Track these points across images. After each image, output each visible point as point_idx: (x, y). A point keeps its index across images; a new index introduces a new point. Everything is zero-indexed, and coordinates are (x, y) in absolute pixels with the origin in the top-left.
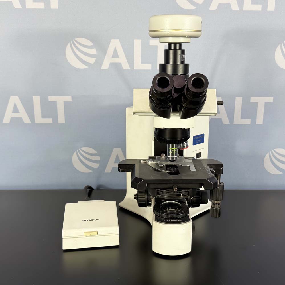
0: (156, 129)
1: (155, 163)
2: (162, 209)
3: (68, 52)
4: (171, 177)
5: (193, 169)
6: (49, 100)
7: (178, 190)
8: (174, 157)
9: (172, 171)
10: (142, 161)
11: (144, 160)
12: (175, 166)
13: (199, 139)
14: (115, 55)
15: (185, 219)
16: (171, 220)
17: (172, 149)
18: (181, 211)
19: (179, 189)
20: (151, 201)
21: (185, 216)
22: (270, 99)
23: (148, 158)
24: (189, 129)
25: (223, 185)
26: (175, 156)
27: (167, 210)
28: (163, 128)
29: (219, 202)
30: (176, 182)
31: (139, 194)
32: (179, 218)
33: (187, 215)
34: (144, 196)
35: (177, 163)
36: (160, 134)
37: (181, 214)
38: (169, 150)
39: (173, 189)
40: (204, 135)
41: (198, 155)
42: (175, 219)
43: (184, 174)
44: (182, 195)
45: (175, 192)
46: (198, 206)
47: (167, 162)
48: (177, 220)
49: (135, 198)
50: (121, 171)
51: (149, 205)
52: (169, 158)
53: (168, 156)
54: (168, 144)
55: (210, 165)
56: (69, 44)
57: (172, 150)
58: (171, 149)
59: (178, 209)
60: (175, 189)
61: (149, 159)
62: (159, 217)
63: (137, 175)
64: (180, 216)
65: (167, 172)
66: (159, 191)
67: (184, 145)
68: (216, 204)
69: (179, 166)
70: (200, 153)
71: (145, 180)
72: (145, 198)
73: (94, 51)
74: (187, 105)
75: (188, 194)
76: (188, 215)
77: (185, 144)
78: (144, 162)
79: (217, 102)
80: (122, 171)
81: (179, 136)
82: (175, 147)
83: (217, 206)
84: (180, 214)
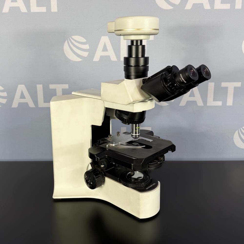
3: (66, 47)
6: (50, 88)
14: (105, 49)
56: (66, 41)
57: (138, 129)
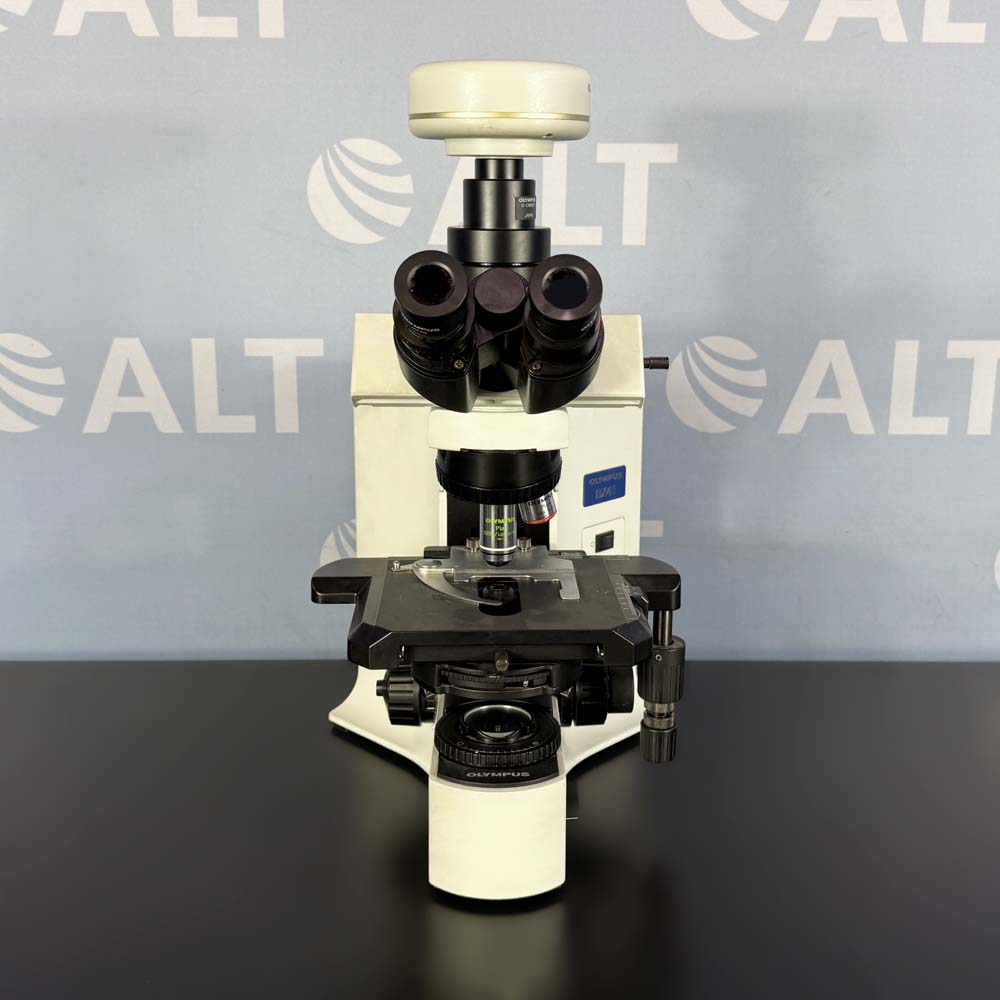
0: (443, 453)
1: (443, 570)
2: (465, 734)
4: (490, 623)
5: (570, 592)
7: (510, 668)
8: (506, 550)
9: (493, 599)
10: (396, 565)
11: (404, 561)
12: (511, 583)
13: (604, 486)
15: (544, 769)
16: (493, 774)
17: (499, 522)
18: (530, 738)
19: (517, 663)
20: (434, 705)
21: (545, 759)
23: (422, 555)
24: (555, 453)
25: (681, 645)
26: (510, 546)
27: (481, 738)
28: (458, 450)
29: (669, 708)
30: (503, 641)
31: (391, 679)
32: (523, 766)
33: (550, 756)
34: (408, 687)
35: (520, 572)
36: (456, 469)
37: (530, 750)
38: (487, 527)
39: (494, 662)
40: (622, 469)
41: (604, 541)
42: (507, 768)
43: (535, 612)
44: (526, 683)
45: (500, 673)
46: (601, 720)
47: (485, 568)
48: (513, 774)
49: (379, 694)
50: (320, 600)
51: (429, 717)
52: (486, 553)
53: (484, 546)
54: (481, 506)
55: (632, 579)
58: (493, 521)
59: (521, 735)
60: (502, 664)
61: (425, 558)
62: (453, 760)
63: (369, 617)
64: (527, 757)
65: (478, 603)
66: (445, 670)
67: (541, 507)
68: (661, 715)
69: (523, 581)
70: (612, 533)
71: (395, 636)
72: (411, 692)
74: (541, 365)
75: (549, 681)
76: (555, 753)
77: (544, 503)
78: (403, 567)
79: (645, 359)
80: (326, 601)
81: (523, 477)
82: (509, 516)
83: (660, 724)
84: (525, 752)
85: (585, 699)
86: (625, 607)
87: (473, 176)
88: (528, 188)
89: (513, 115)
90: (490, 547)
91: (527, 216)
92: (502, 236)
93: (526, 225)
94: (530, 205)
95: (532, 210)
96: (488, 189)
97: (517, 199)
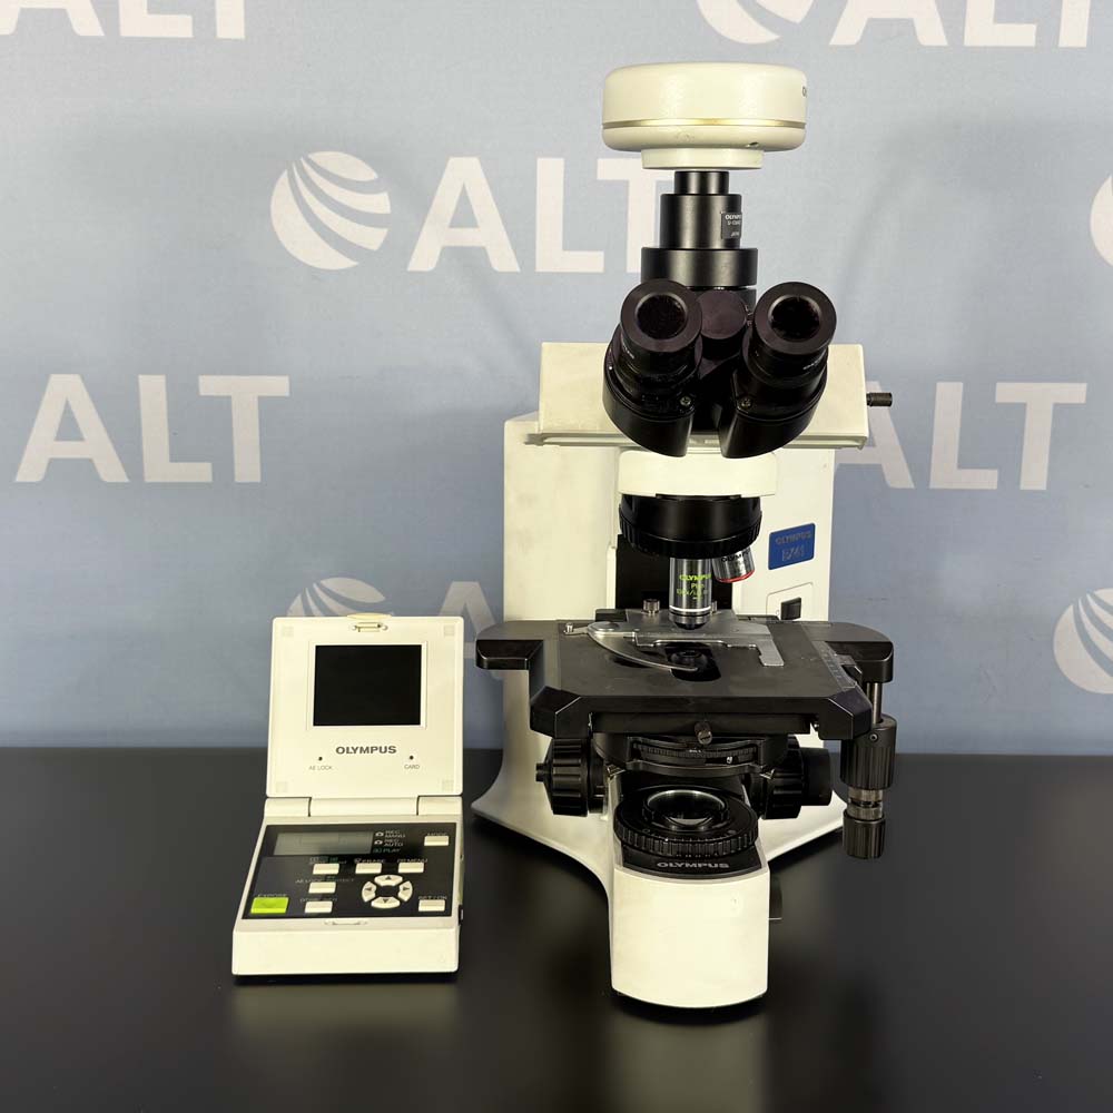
0: (628, 499)
1: (622, 634)
2: (650, 821)
3: (282, 205)
4: (687, 689)
5: (771, 658)
6: (203, 392)
7: (714, 742)
8: (699, 610)
9: (688, 665)
10: (569, 627)
11: (577, 624)
12: (700, 649)
13: (793, 546)
14: (464, 216)
15: (741, 860)
16: (687, 865)
17: (689, 580)
18: (724, 827)
19: (721, 736)
20: (604, 791)
21: (744, 850)
22: (1075, 393)
23: (594, 618)
24: (756, 501)
25: (890, 725)
26: (703, 607)
27: (668, 825)
28: (654, 495)
29: (877, 796)
30: (708, 708)
31: (554, 761)
32: (719, 857)
33: (749, 846)
34: (574, 770)
35: (710, 637)
36: (642, 516)
37: (726, 839)
38: (678, 584)
39: (694, 735)
40: (811, 528)
41: (792, 608)
42: (702, 860)
43: (736, 678)
44: (730, 759)
45: (701, 747)
46: (794, 814)
47: (669, 631)
48: (710, 865)
49: (539, 779)
50: (486, 665)
51: (597, 806)
52: (677, 614)
53: (675, 606)
54: (673, 560)
55: (840, 647)
56: (284, 177)
57: (689, 583)
58: (685, 578)
59: (716, 821)
60: (705, 736)
61: (597, 621)
62: (639, 849)
63: (552, 679)
64: (722, 845)
65: (669, 668)
66: (639, 743)
67: (737, 563)
68: (867, 804)
69: (716, 646)
70: (799, 600)
71: (586, 701)
72: (579, 776)
73: (380, 203)
74: (752, 402)
75: (755, 758)
76: (753, 844)
77: (741, 560)
78: (577, 631)
79: (868, 396)
80: (492, 666)
81: (719, 528)
82: (703, 573)
83: (867, 814)
84: (720, 841)
85: (777, 788)
86: (836, 675)
87: (672, 192)
88: (733, 204)
89: (719, 122)
90: (681, 607)
91: (733, 234)
92: (703, 256)
93: (731, 244)
94: (737, 223)
95: (738, 228)
96: (689, 206)
97: (723, 216)
